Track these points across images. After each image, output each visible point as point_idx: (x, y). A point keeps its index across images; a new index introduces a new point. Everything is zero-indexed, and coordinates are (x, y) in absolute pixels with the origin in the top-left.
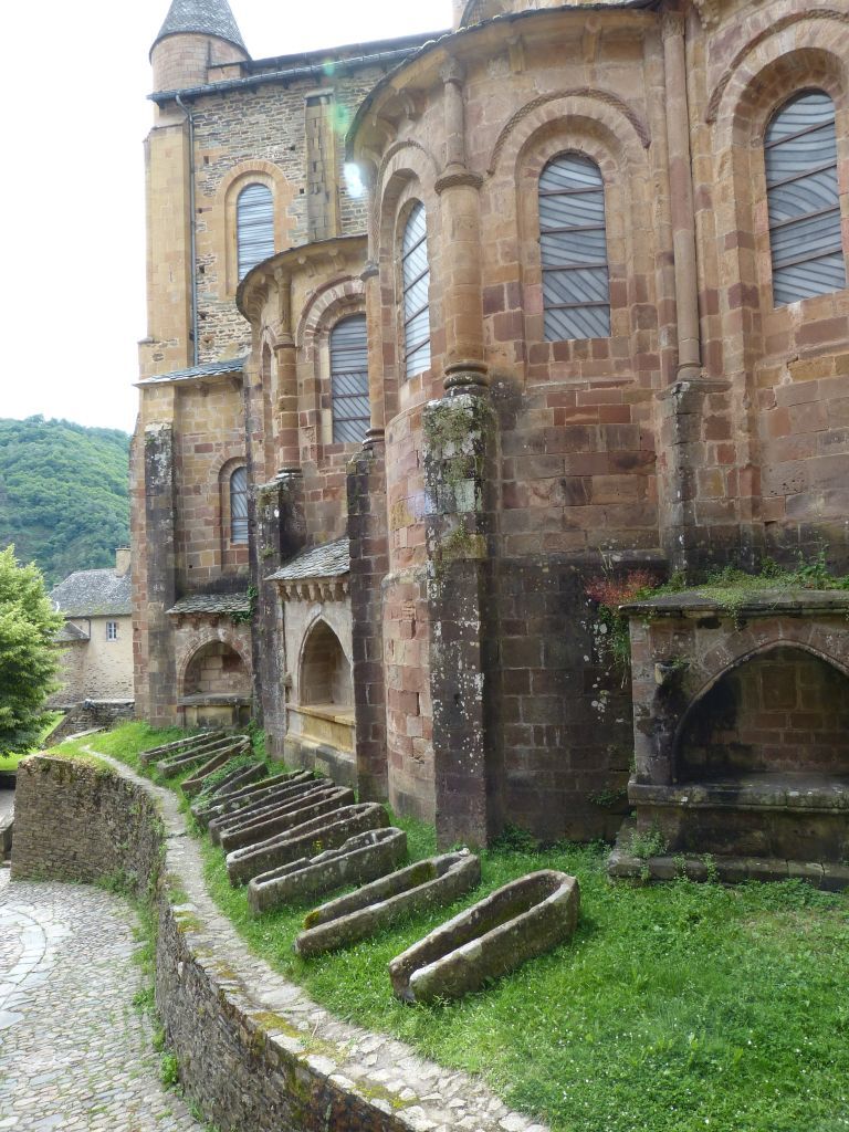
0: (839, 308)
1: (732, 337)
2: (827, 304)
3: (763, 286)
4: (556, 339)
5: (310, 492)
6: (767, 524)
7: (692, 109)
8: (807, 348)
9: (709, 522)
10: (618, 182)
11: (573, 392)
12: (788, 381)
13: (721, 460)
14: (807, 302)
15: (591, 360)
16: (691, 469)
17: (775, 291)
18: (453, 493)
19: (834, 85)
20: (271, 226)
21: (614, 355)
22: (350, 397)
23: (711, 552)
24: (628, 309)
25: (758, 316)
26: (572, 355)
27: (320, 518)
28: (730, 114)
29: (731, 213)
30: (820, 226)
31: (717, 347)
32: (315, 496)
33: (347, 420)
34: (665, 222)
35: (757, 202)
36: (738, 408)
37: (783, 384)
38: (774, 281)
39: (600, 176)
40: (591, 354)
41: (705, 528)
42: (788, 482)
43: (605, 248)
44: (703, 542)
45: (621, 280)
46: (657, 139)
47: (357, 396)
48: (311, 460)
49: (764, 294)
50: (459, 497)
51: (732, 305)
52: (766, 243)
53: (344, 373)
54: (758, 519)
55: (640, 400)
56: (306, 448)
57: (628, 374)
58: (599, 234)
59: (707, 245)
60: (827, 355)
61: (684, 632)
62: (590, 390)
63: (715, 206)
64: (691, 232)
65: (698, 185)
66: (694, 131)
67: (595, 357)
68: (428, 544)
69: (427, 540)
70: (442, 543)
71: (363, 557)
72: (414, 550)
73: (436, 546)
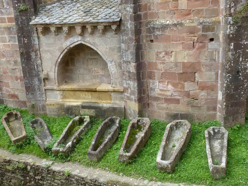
68: (230, 10)
69: (230, 8)
70: (238, 9)
71: (139, 13)
72: (193, 11)
73: (234, 10)
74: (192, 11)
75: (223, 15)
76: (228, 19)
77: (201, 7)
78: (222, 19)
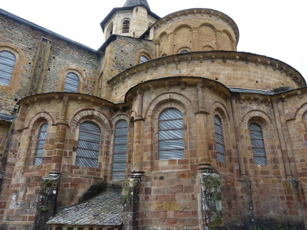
1: (251, 170)
5: (64, 183)
6: (261, 216)
11: (226, 176)
12: (262, 182)
14: (261, 166)
15: (224, 168)
18: (214, 204)
19: (262, 125)
20: (12, 68)
21: (227, 168)
22: (82, 149)
24: (228, 157)
26: (222, 166)
27: (67, 195)
28: (247, 122)
29: (249, 142)
31: (248, 172)
32: (66, 186)
33: (80, 157)
42: (265, 206)
43: (223, 141)
45: (226, 149)
46: (232, 120)
47: (85, 149)
48: (67, 170)
50: (216, 205)
53: (82, 140)
56: (65, 165)
60: (269, 179)
63: (244, 139)
65: (241, 134)
68: (206, 220)
69: (206, 219)
70: (211, 221)
71: (137, 219)
72: (179, 220)
73: (209, 221)
74: (177, 220)
75: (201, 225)
76: (205, 228)
77: (184, 217)
78: (201, 228)
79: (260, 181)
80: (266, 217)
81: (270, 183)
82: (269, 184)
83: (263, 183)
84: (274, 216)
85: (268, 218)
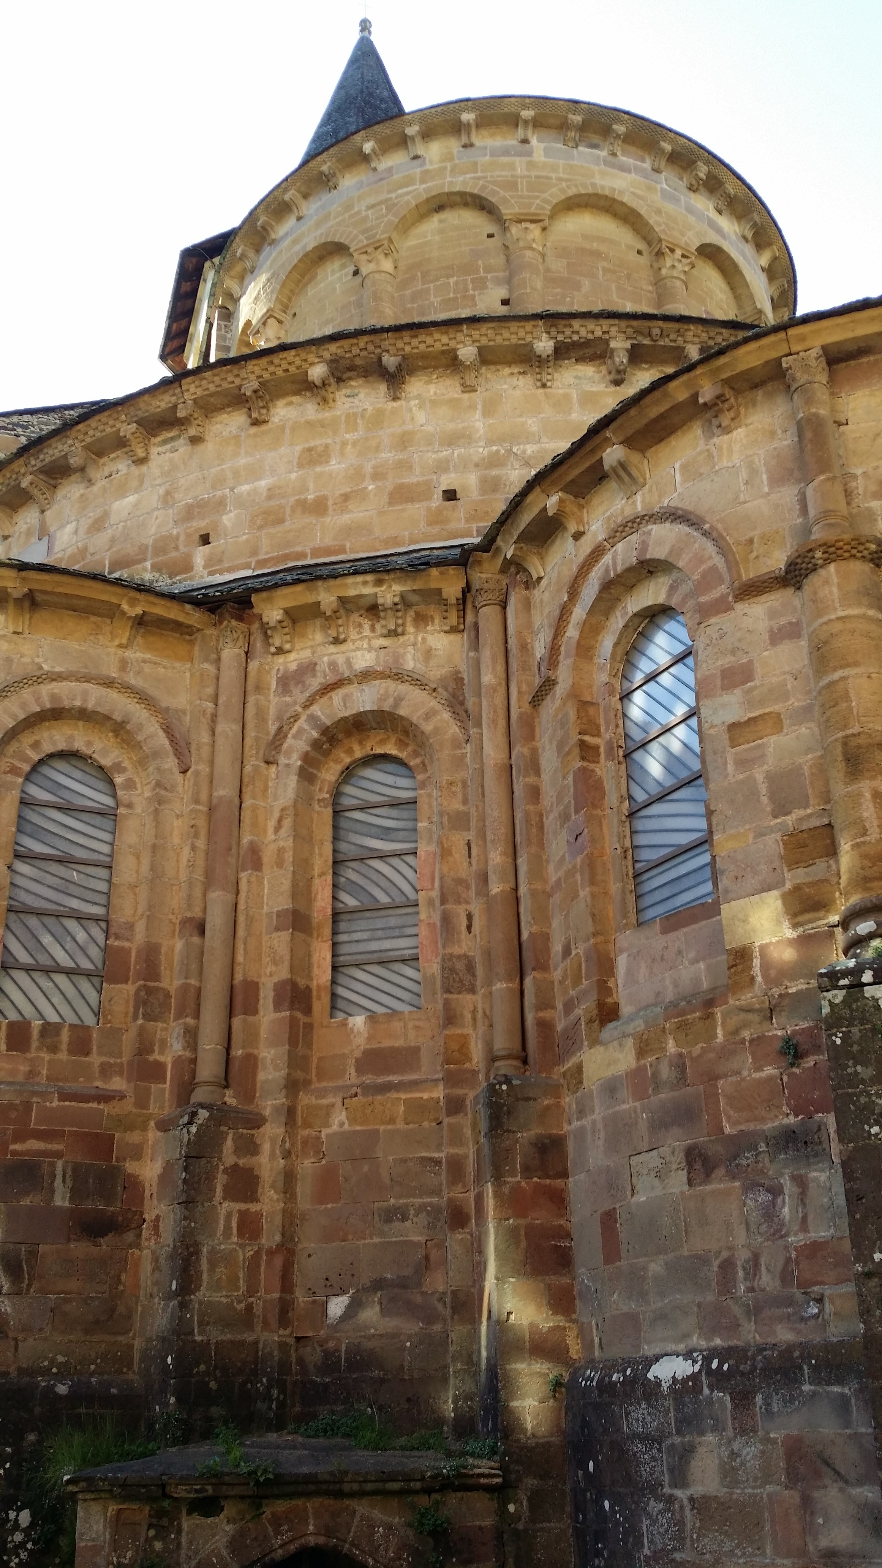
0: (412, 1034)
1: (273, 1052)
2: (397, 1025)
3: (318, 986)
4: (13, 1016)
6: (298, 1339)
7: (248, 741)
8: (369, 1079)
9: (216, 1335)
10: (138, 810)
11: (28, 1106)
12: (342, 1124)
13: (240, 1234)
14: (372, 1018)
15: (63, 1056)
16: (197, 1245)
17: (334, 995)
19: (418, 760)
21: (100, 1053)
23: (213, 1385)
24: (129, 989)
25: (309, 1027)
26: (35, 1044)
28: (296, 761)
29: (286, 885)
30: (393, 922)
31: (251, 1062)
34: (199, 876)
35: (320, 876)
36: (272, 1156)
37: (335, 1128)
38: (334, 982)
39: (114, 796)
40: (64, 1047)
41: (208, 1343)
42: (333, 1275)
43: (108, 895)
44: (202, 1367)
45: (126, 944)
46: (200, 767)
49: (319, 998)
51: (277, 1007)
52: (327, 931)
54: (287, 1332)
55: (130, 1128)
57: (118, 1084)
58: (103, 873)
59: (250, 920)
60: (394, 1095)
61: (165, 1522)
62: (55, 1103)
63: (266, 868)
64: (230, 897)
65: (246, 839)
66: (248, 768)
67: (71, 1052)
79: (328, 1115)
80: (331, 1344)
81: (392, 1121)
82: (382, 1128)
83: (346, 1126)
84: (381, 1336)
85: (338, 1350)
